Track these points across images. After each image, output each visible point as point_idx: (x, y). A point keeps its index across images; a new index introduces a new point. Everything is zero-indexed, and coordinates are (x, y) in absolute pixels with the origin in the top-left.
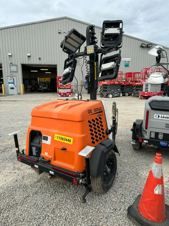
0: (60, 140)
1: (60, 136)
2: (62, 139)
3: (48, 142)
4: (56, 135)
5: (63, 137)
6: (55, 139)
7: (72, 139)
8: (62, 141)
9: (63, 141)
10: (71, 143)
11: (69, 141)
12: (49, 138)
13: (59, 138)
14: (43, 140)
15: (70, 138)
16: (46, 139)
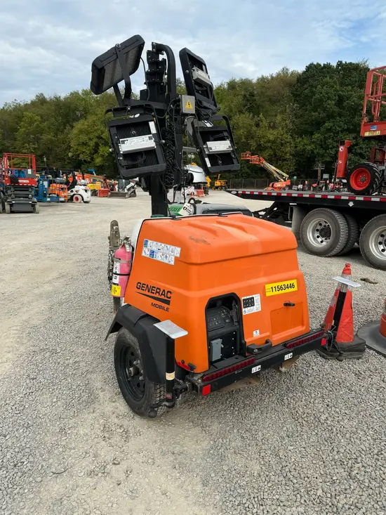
0: (277, 293)
1: (276, 284)
2: (281, 288)
3: (257, 307)
4: (268, 287)
5: (280, 284)
6: (268, 294)
7: (295, 282)
8: (281, 292)
9: (283, 291)
10: (296, 289)
11: (291, 286)
12: (257, 298)
13: (274, 289)
14: (243, 310)
15: (291, 282)
16: (250, 303)
